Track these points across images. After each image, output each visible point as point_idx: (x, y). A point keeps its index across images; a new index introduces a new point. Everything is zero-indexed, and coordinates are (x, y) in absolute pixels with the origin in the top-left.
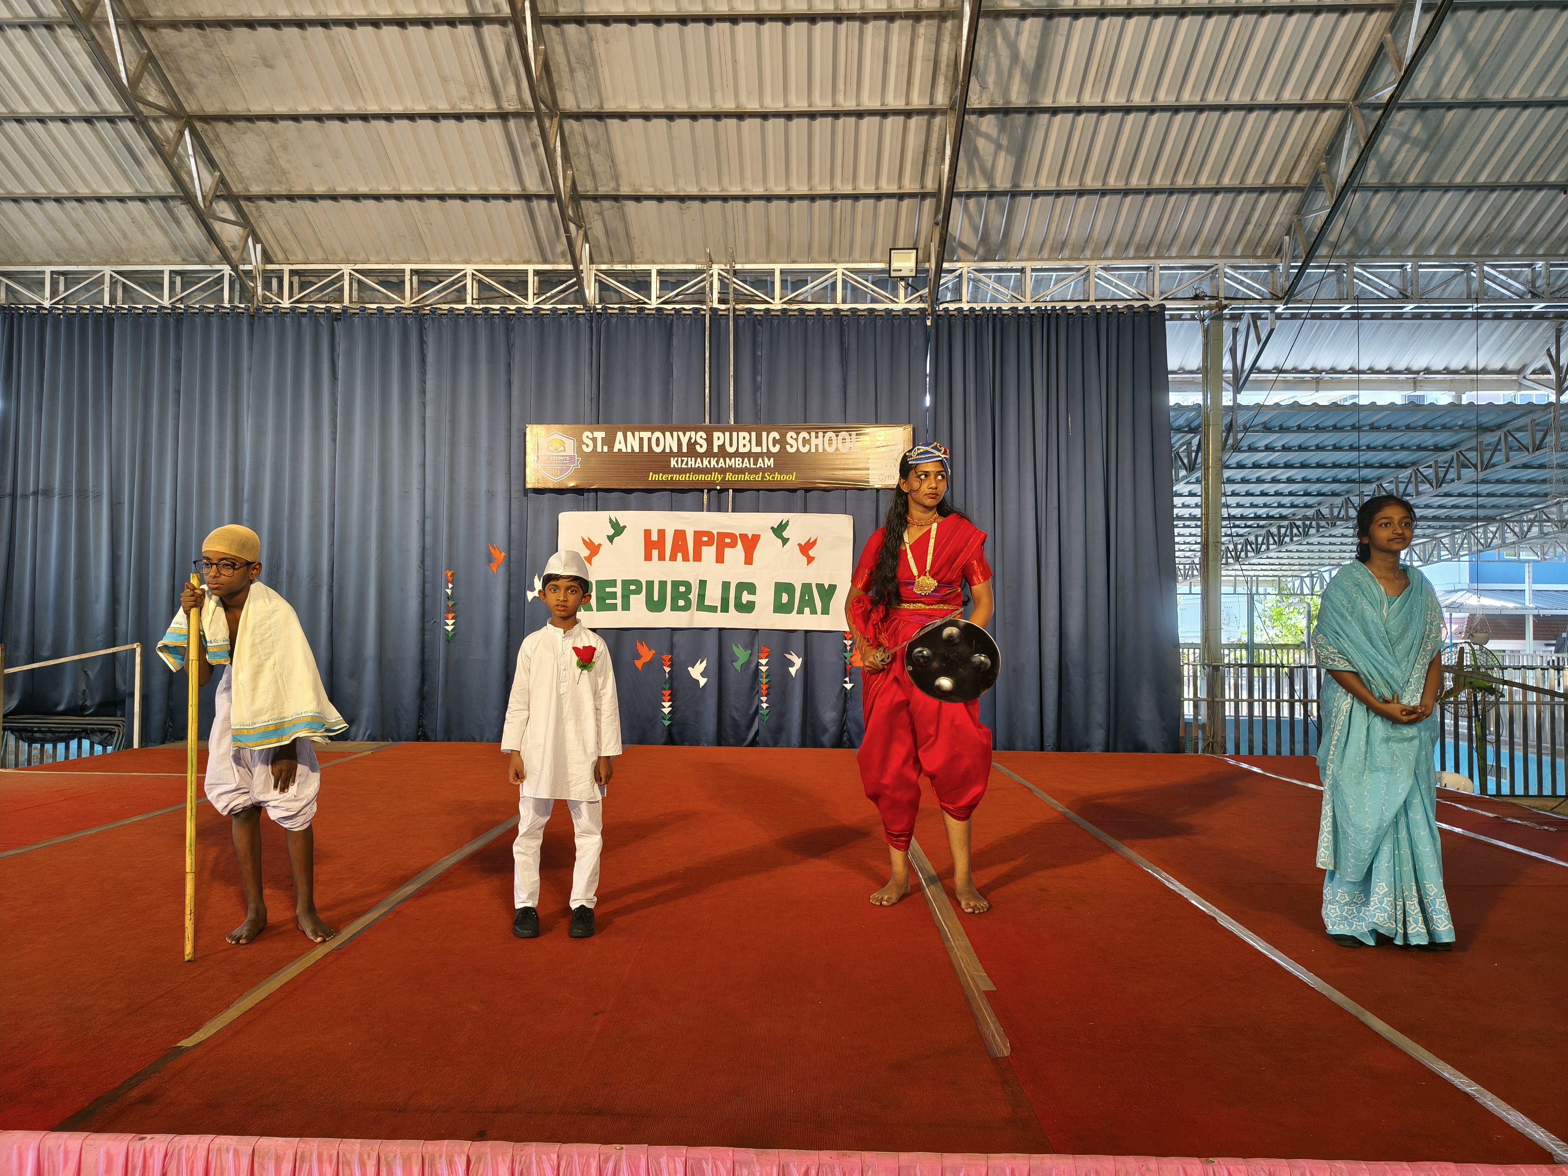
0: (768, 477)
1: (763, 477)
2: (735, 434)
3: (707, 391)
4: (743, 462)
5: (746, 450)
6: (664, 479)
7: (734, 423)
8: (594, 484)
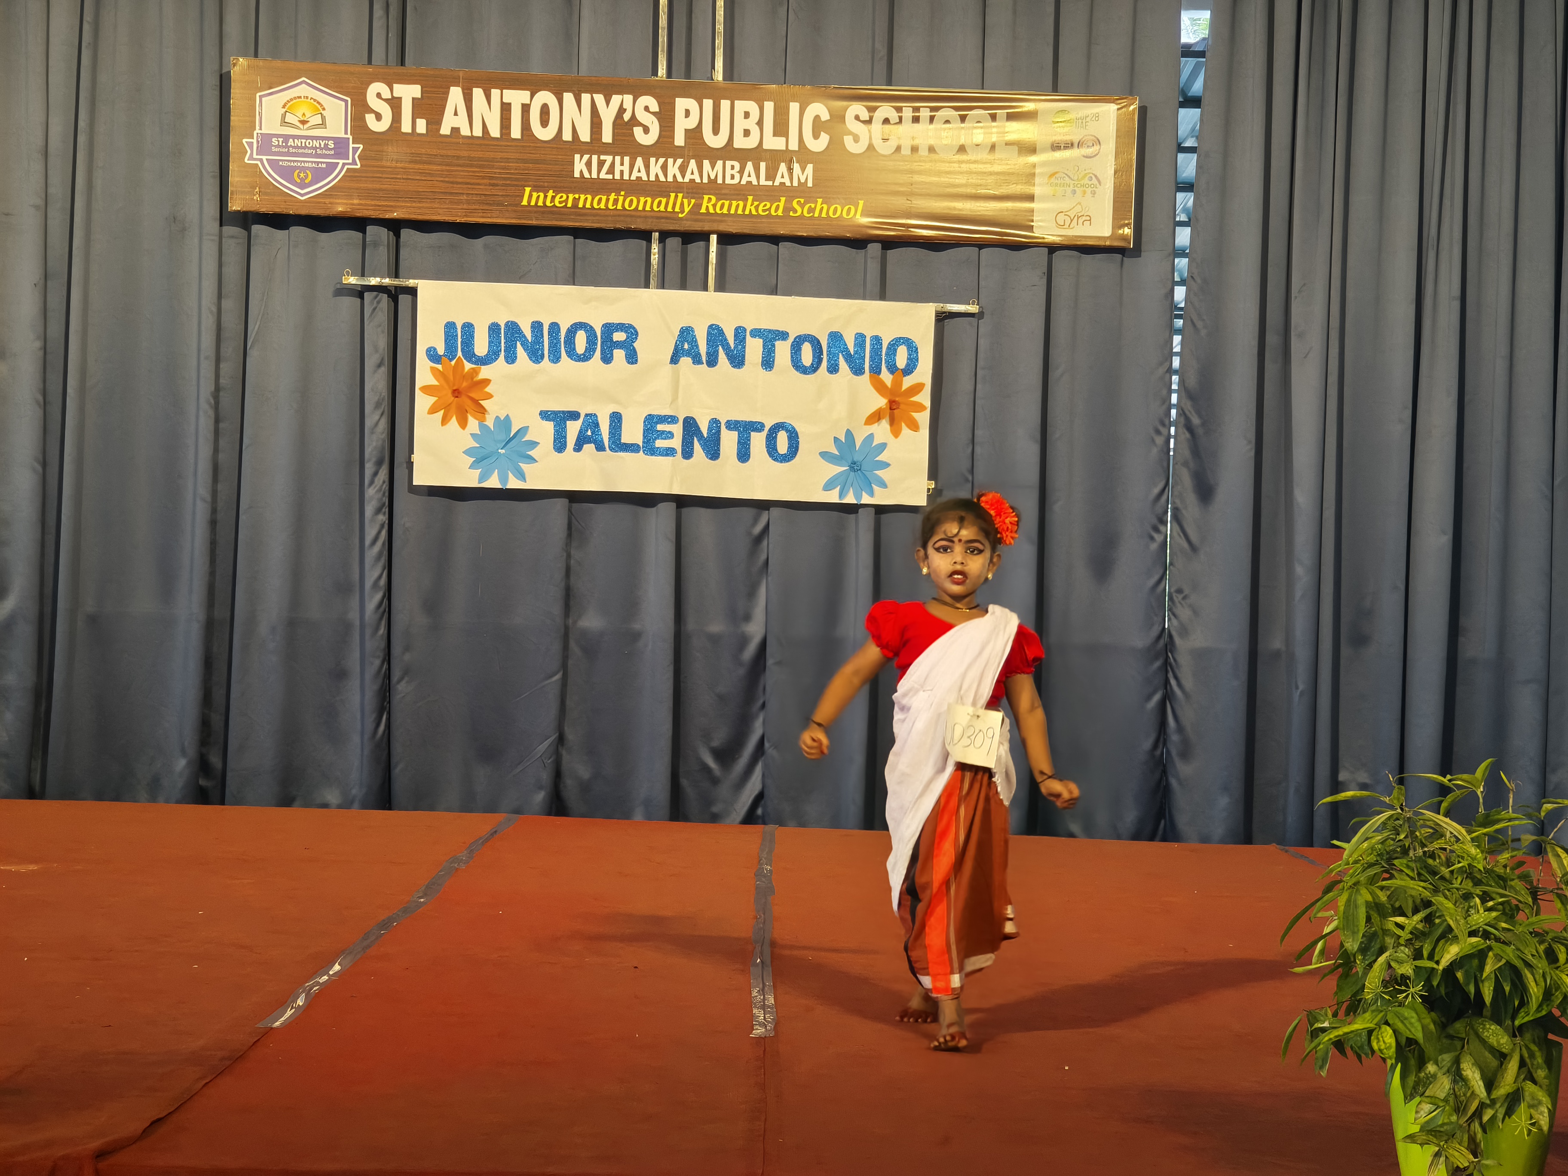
0: (799, 209)
1: (788, 208)
2: (725, 104)
4: (741, 172)
5: (751, 143)
6: (558, 204)
7: (724, 79)
8: (393, 208)
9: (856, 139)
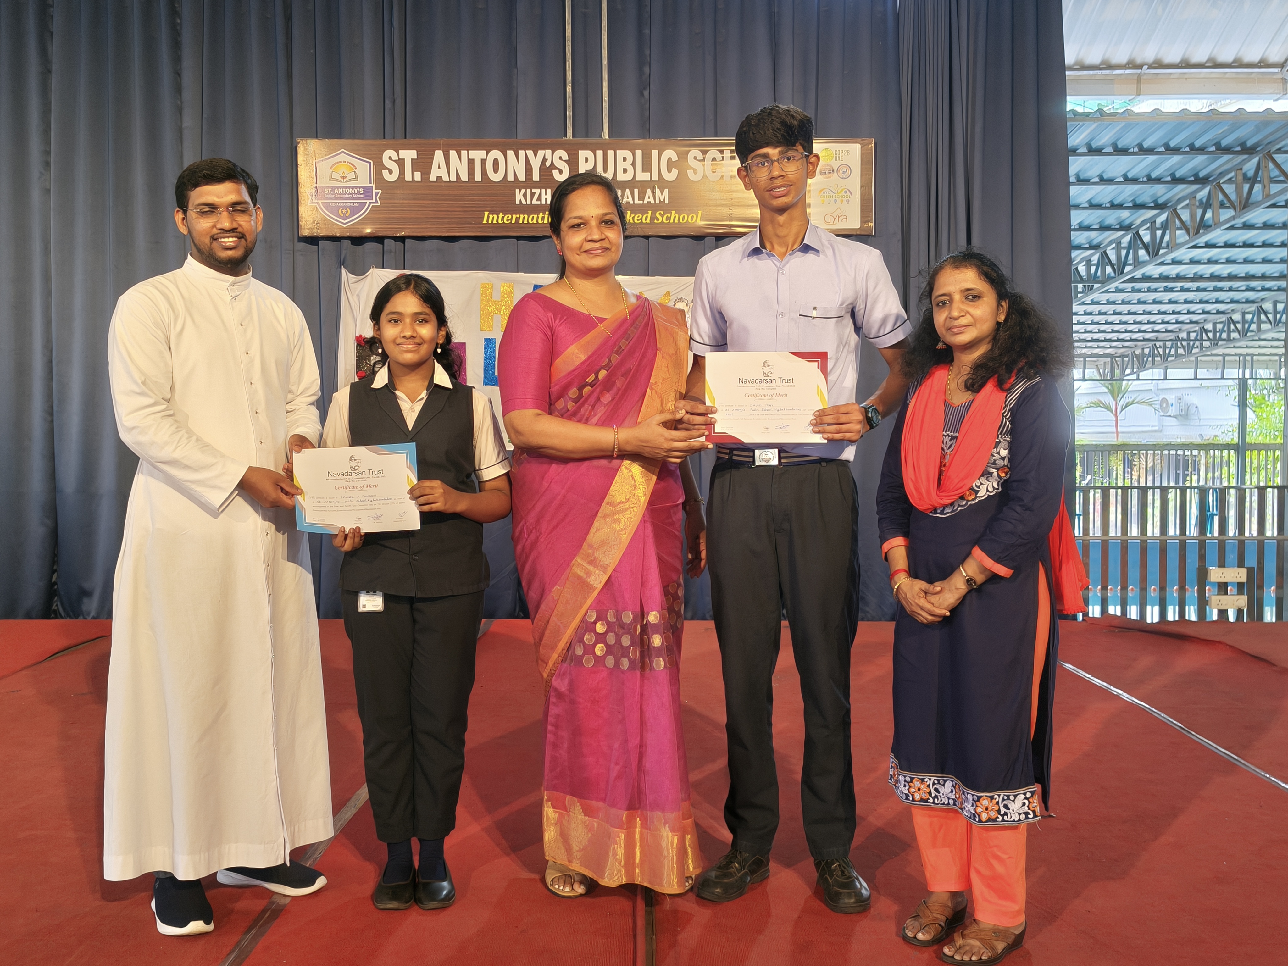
0: (661, 218)
1: (652, 219)
2: (610, 153)
3: (569, 89)
5: (628, 177)
6: (505, 222)
7: (609, 137)
8: (402, 229)
9: (695, 171)
